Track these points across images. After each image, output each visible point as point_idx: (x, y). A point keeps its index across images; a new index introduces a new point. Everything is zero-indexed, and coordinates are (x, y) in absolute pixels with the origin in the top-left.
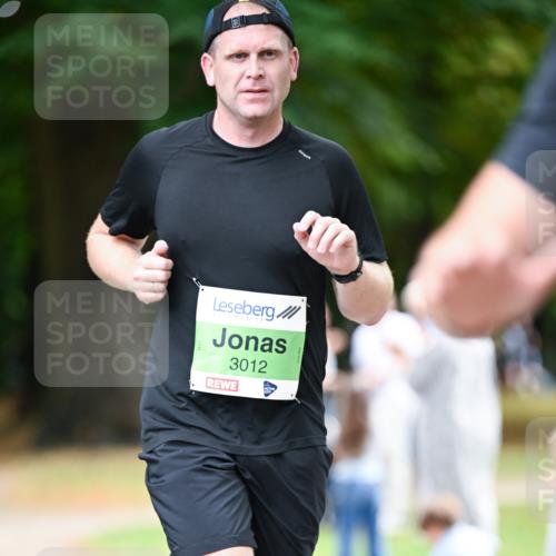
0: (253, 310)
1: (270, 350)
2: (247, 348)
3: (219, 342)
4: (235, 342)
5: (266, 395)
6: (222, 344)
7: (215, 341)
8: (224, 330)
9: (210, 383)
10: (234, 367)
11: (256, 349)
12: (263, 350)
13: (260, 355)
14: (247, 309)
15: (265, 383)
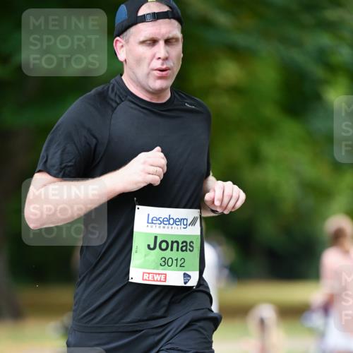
0: (175, 222)
1: (186, 250)
2: (172, 250)
3: (152, 246)
5: (185, 283)
7: (149, 246)
9: (146, 277)
10: (163, 264)
11: (178, 250)
14: (171, 221)
15: (184, 274)
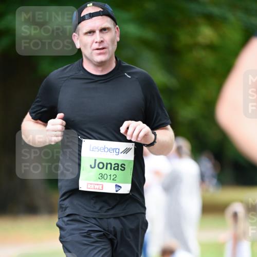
0: (109, 150)
1: (118, 169)
2: (107, 169)
3: (93, 166)
4: (101, 166)
5: (117, 191)
6: (95, 167)
7: (91, 166)
8: (95, 160)
9: (89, 186)
10: (101, 178)
11: (111, 169)
12: (114, 169)
13: (113, 172)
14: (106, 150)
15: (116, 185)
